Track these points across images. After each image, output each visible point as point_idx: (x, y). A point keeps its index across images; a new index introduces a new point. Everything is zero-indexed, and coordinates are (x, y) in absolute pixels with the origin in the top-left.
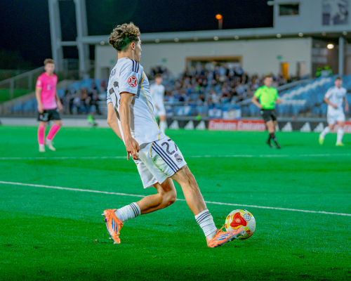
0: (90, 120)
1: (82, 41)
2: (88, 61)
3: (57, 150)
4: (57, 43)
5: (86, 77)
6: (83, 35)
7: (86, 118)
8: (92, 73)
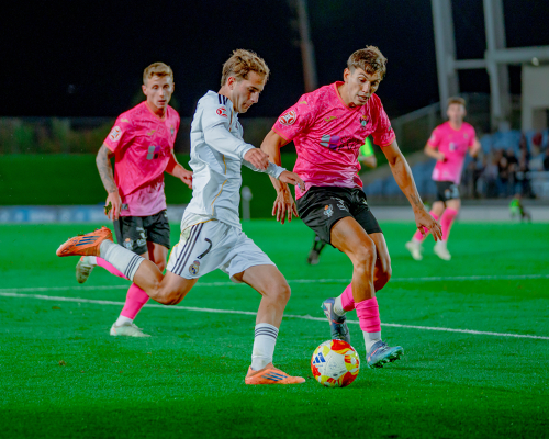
0: (514, 208)
1: (496, 57)
2: (507, 97)
3: (454, 256)
4: (447, 65)
5: (505, 127)
6: (498, 47)
7: (507, 205)
8: (515, 119)
